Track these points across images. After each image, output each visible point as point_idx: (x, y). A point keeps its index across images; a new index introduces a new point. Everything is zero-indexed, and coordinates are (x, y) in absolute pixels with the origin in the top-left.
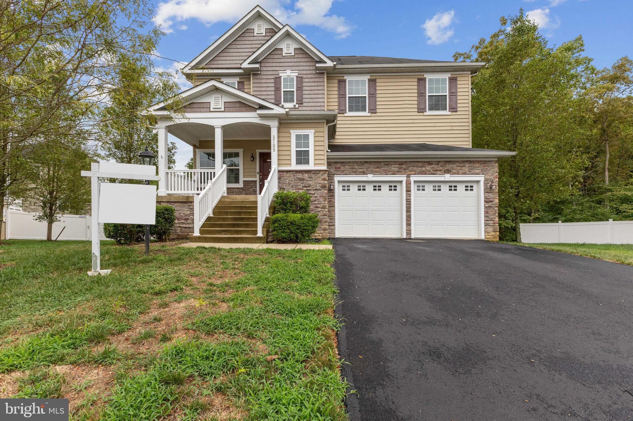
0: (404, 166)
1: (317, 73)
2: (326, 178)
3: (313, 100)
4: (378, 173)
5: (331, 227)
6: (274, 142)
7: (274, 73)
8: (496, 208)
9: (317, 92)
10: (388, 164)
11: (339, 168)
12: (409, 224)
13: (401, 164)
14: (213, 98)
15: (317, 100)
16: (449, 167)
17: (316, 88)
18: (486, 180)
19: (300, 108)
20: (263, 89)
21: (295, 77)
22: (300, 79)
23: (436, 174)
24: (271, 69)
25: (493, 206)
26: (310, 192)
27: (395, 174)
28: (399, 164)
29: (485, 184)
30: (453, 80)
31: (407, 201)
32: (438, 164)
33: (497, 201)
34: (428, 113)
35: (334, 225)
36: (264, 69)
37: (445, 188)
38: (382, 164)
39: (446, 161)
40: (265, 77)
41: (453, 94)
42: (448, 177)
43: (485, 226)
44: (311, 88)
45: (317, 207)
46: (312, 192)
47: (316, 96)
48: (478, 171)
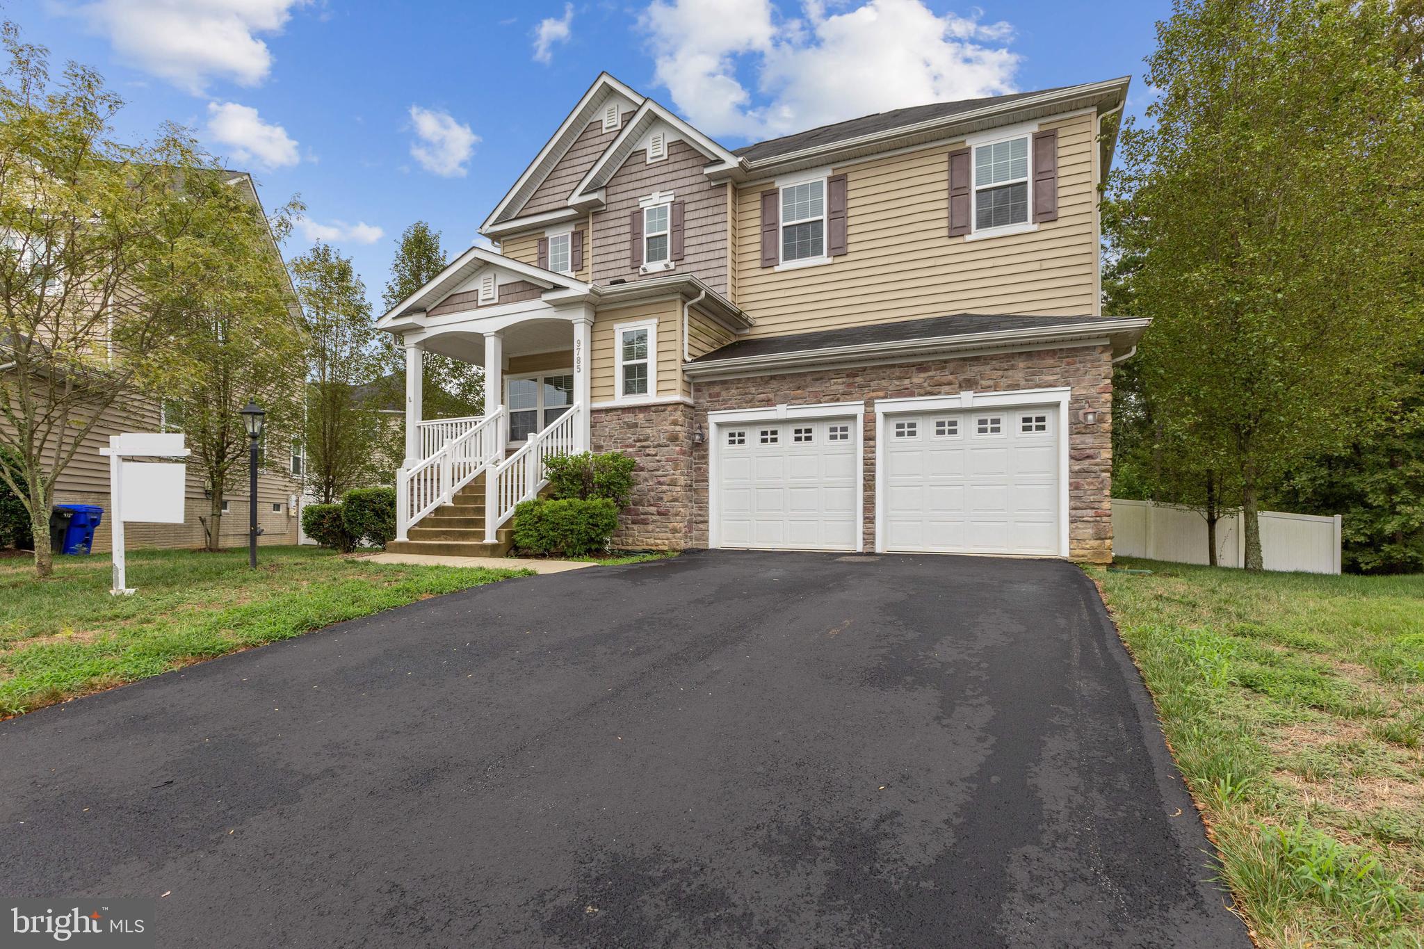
0: (858, 379)
1: (713, 188)
2: (677, 420)
3: (705, 248)
4: (800, 401)
5: (701, 526)
6: (581, 353)
7: (631, 203)
8: (1104, 474)
9: (713, 229)
10: (821, 379)
11: (718, 395)
12: (869, 519)
13: (852, 374)
14: (482, 282)
15: (713, 246)
16: (971, 372)
17: (710, 220)
18: (1075, 400)
19: (679, 270)
20: (611, 241)
21: (669, 205)
22: (679, 207)
23: (939, 393)
24: (624, 196)
25: (1096, 468)
26: (648, 451)
27: (838, 400)
28: (848, 376)
29: (1073, 412)
30: (1045, 140)
31: (865, 464)
32: (944, 368)
33: (1107, 454)
34: (976, 234)
35: (706, 522)
36: (613, 199)
37: (967, 427)
38: (809, 379)
39: (964, 359)
40: (613, 215)
41: (1046, 175)
42: (967, 399)
43: (1071, 522)
44: (700, 222)
45: (660, 483)
46: (652, 451)
47: (710, 238)
48: (1051, 378)
